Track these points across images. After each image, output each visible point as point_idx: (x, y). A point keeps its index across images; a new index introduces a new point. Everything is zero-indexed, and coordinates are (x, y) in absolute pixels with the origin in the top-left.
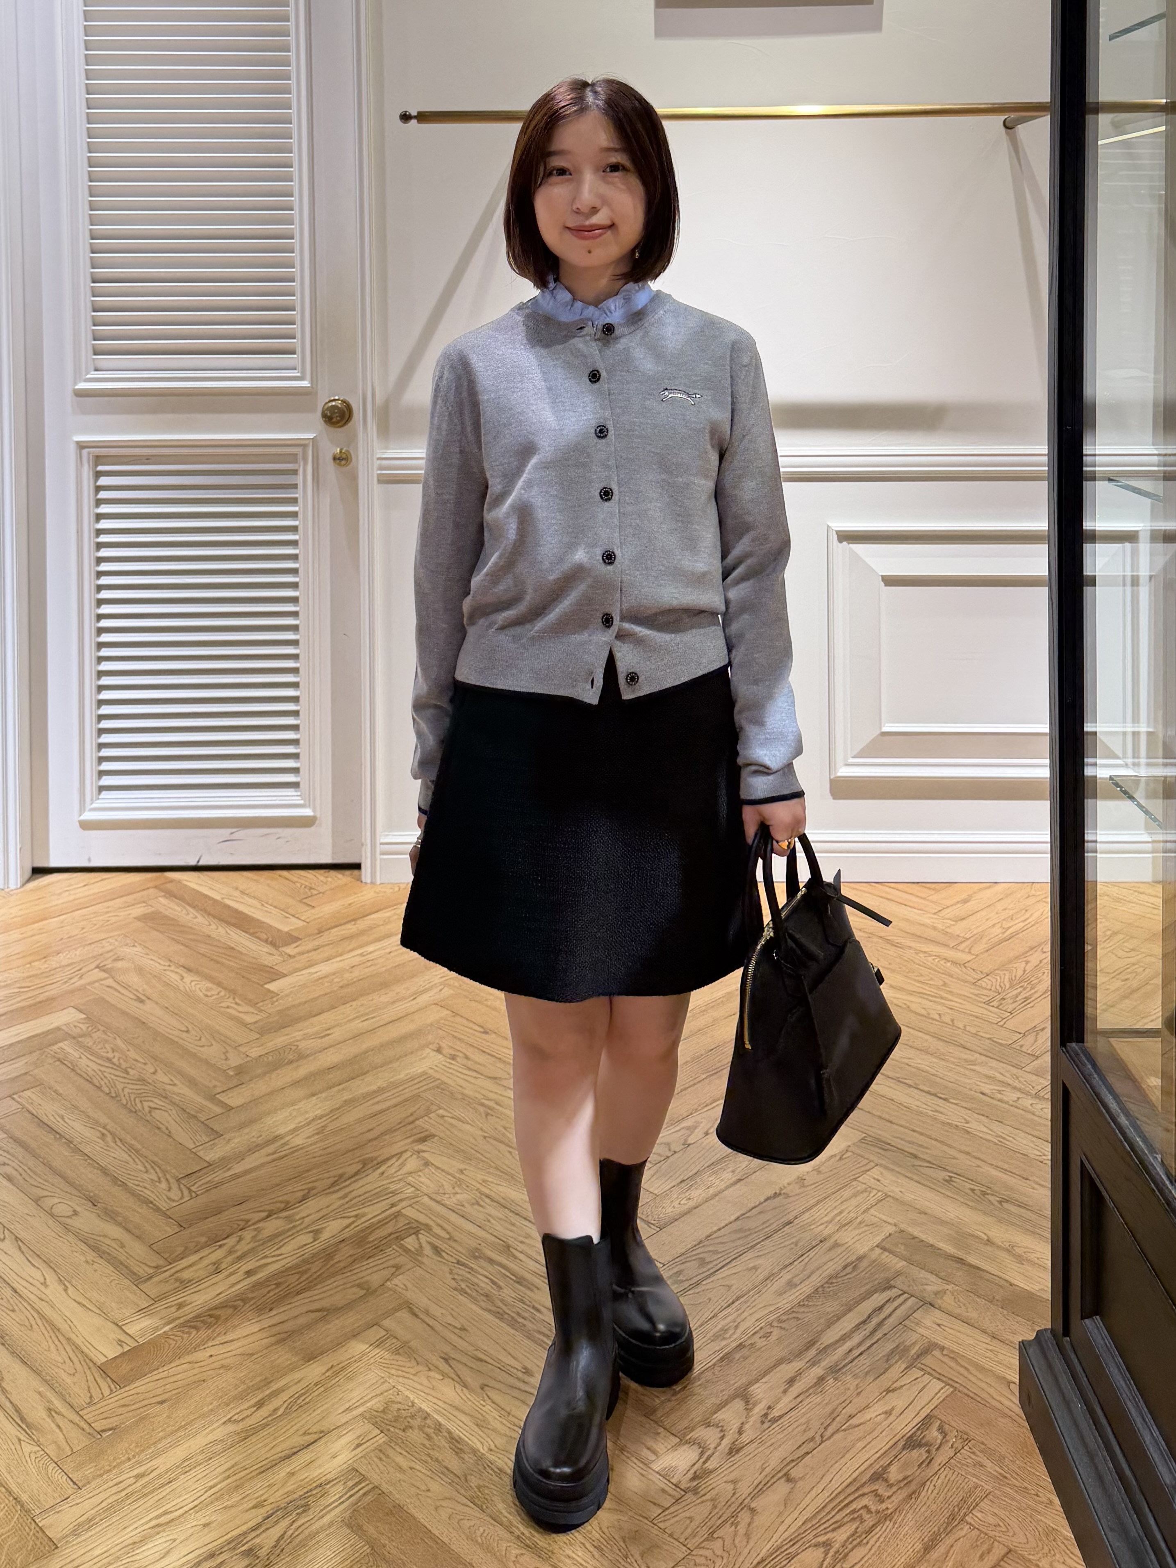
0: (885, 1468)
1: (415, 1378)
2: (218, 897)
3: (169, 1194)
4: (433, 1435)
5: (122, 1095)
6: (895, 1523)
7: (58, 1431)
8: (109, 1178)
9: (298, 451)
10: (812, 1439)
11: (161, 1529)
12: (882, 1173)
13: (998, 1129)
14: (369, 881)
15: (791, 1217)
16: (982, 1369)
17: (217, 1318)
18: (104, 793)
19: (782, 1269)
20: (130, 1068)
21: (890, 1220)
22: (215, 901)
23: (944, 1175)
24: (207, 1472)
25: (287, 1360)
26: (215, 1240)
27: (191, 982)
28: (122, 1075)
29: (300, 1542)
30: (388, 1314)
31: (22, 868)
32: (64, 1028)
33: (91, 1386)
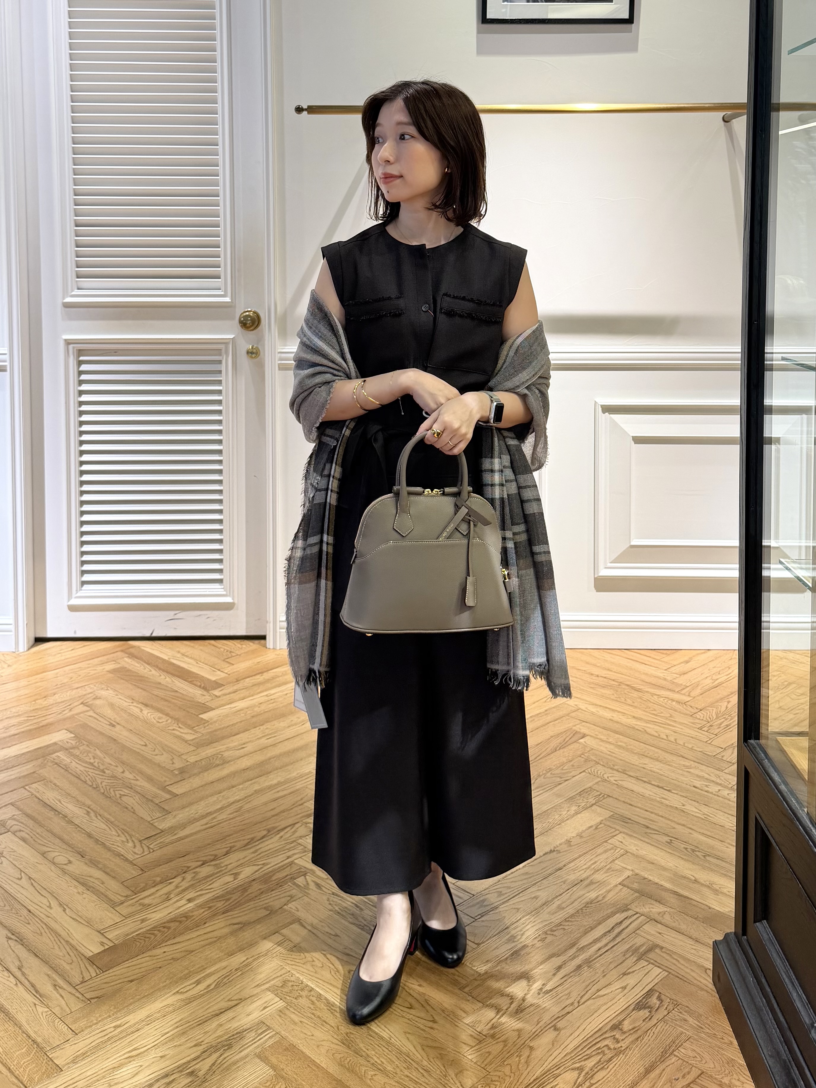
0: (621, 1023)
1: (304, 966)
2: (166, 658)
3: (134, 850)
4: (316, 1002)
5: (101, 786)
6: (626, 1056)
7: (61, 999)
8: (92, 840)
9: (222, 347)
10: (572, 1004)
11: (132, 1059)
12: (624, 838)
13: (705, 810)
14: (271, 647)
15: (561, 865)
16: (688, 960)
17: (169, 928)
18: (85, 586)
19: (554, 898)
20: (106, 769)
21: (628, 867)
22: (164, 660)
23: (667, 839)
24: (163, 1024)
25: (216, 955)
26: (165, 880)
27: (147, 713)
28: (101, 773)
29: (226, 1067)
30: (285, 926)
31: (28, 637)
32: (59, 743)
33: (83, 971)
